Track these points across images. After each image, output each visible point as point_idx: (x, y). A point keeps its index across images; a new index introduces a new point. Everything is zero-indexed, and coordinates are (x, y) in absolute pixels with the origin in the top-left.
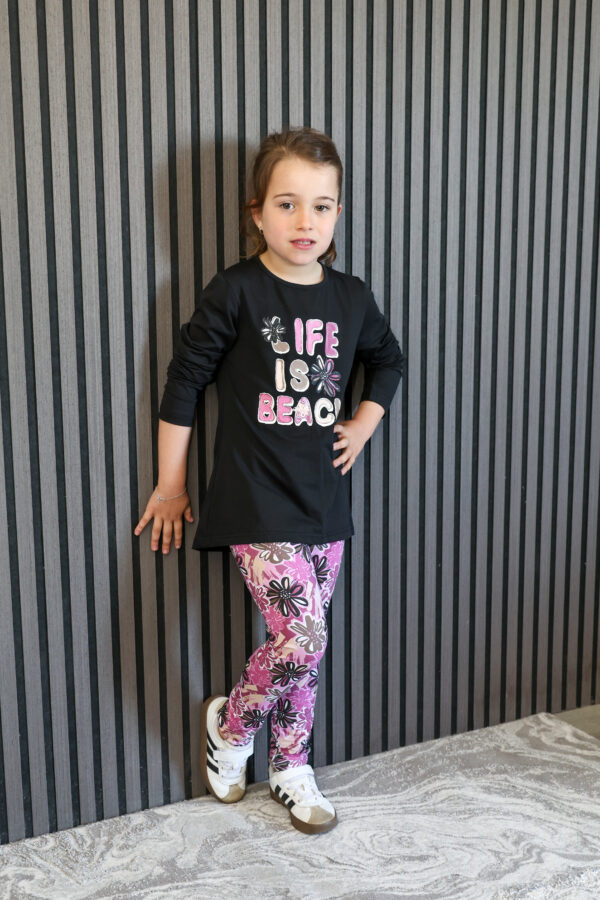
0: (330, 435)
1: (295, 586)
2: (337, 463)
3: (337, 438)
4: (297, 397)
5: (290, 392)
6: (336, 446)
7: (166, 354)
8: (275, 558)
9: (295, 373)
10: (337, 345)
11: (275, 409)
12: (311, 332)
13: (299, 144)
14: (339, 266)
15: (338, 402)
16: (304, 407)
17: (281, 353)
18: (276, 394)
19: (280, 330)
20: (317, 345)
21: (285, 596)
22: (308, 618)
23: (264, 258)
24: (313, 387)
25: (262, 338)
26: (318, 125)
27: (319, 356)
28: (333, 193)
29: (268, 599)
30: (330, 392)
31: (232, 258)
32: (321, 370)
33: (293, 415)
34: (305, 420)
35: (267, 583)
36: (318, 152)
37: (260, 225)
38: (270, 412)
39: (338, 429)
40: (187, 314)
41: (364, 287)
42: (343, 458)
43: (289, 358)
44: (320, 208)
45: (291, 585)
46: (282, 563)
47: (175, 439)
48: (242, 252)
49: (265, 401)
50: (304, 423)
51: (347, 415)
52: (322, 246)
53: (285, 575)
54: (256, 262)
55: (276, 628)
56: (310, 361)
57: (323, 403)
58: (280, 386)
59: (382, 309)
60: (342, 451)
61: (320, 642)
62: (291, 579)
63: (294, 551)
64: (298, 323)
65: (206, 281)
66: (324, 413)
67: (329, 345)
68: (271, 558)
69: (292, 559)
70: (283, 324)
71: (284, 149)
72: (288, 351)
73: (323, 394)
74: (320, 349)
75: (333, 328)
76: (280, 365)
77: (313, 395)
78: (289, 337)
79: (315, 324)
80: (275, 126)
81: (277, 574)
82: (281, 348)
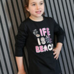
0: (52, 52)
2: (55, 57)
3: (54, 52)
4: (43, 45)
5: (42, 45)
6: (54, 54)
7: (14, 42)
10: (49, 32)
12: (44, 31)
14: (46, 16)
15: (52, 45)
16: (45, 47)
18: (39, 46)
19: (37, 32)
23: (30, 18)
24: (46, 42)
25: (34, 34)
30: (50, 43)
31: (23, 19)
33: (44, 49)
37: (28, 10)
38: (38, 50)
39: (54, 50)
40: (16, 33)
41: (52, 19)
42: (56, 56)
43: (40, 37)
44: (41, 4)
47: (20, 60)
48: (25, 17)
49: (37, 48)
50: (46, 51)
51: (55, 46)
52: (42, 13)
54: (29, 19)
56: (45, 37)
57: (49, 45)
58: (39, 44)
59: (57, 23)
60: (55, 55)
64: (40, 30)
65: (19, 25)
66: (50, 48)
73: (49, 44)
74: (46, 34)
75: (48, 29)
76: (38, 39)
77: (47, 44)
78: (39, 33)
79: (44, 29)
82: (38, 36)
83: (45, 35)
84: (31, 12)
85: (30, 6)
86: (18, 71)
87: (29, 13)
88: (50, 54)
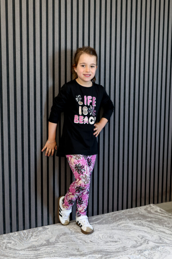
0: (93, 127)
1: (82, 166)
2: (94, 134)
3: (95, 127)
4: (84, 116)
5: (83, 115)
7: (51, 104)
8: (77, 158)
12: (89, 99)
13: (86, 50)
14: (97, 82)
15: (95, 118)
16: (86, 119)
18: (79, 115)
19: (81, 99)
21: (79, 168)
22: (85, 175)
24: (89, 114)
29: (75, 169)
30: (93, 115)
31: (69, 80)
35: (75, 165)
36: (91, 53)
37: (76, 71)
39: (95, 125)
40: (56, 94)
42: (96, 133)
43: (83, 106)
44: (92, 67)
45: (81, 166)
46: (79, 160)
47: (53, 127)
48: (71, 78)
49: (76, 117)
52: (92, 77)
53: (79, 163)
54: (75, 81)
55: (77, 177)
56: (88, 107)
57: (91, 118)
58: (80, 113)
59: (108, 94)
61: (88, 181)
62: (81, 164)
63: (82, 157)
64: (85, 97)
66: (92, 121)
68: (76, 158)
69: (81, 159)
71: (83, 51)
73: (91, 116)
74: (91, 104)
75: (95, 99)
76: (80, 108)
77: (89, 116)
78: (83, 100)
79: (90, 97)
80: (80, 46)
81: (77, 163)
82: (80, 103)
83: (89, 105)
84: (78, 74)
85: (79, 66)
86: (47, 139)
87: (76, 74)
88: (90, 128)
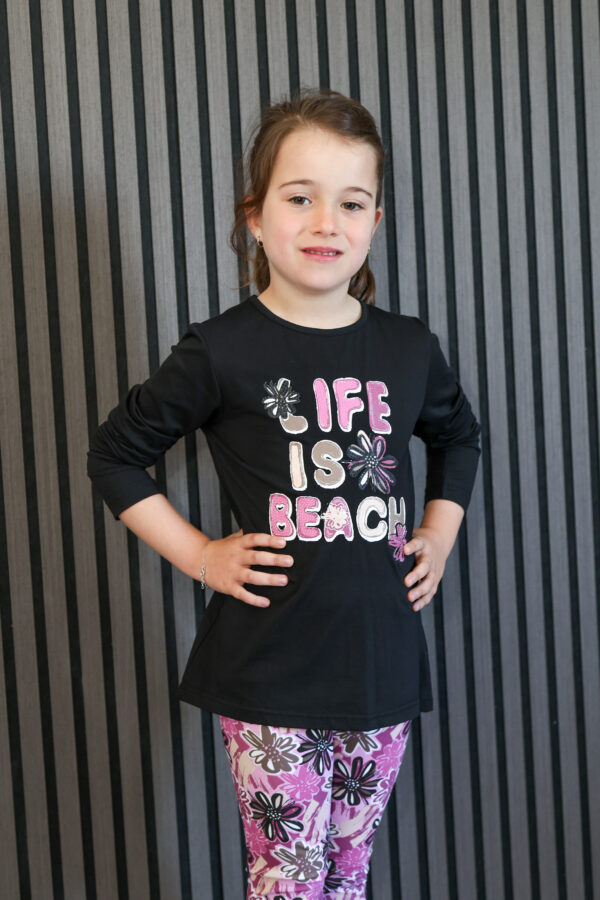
1: (290, 807)
9: (321, 462)
10: (388, 414)
11: (294, 517)
17: (295, 432)
19: (292, 399)
20: (356, 416)
26: (340, 84)
27: (361, 432)
28: (369, 184)
32: (366, 453)
33: (321, 526)
34: (341, 532)
37: (258, 234)
38: (286, 523)
44: (349, 206)
45: (284, 804)
49: (278, 505)
50: (341, 538)
53: (279, 791)
57: (370, 504)
67: (376, 417)
68: (264, 763)
69: (294, 771)
70: (295, 389)
72: (305, 428)
81: (268, 786)
